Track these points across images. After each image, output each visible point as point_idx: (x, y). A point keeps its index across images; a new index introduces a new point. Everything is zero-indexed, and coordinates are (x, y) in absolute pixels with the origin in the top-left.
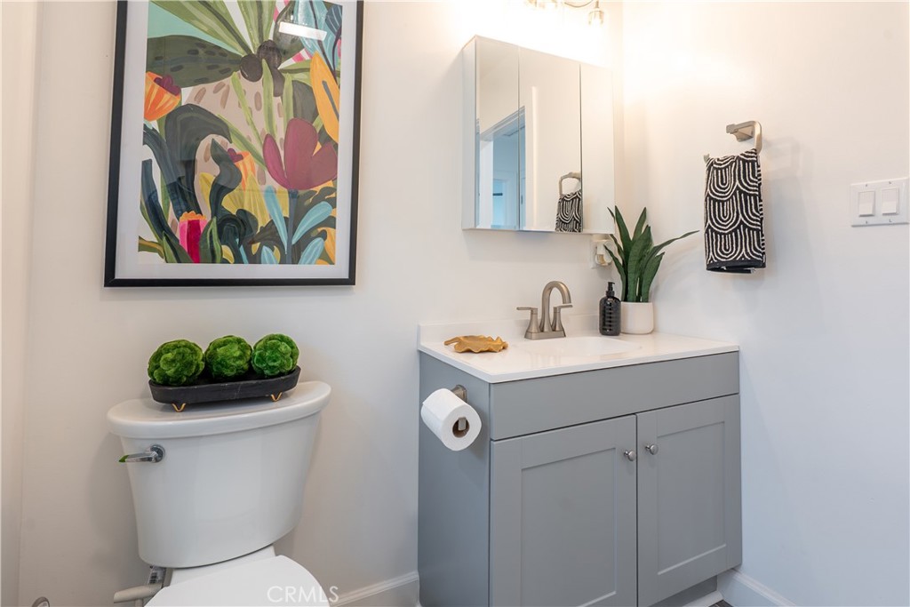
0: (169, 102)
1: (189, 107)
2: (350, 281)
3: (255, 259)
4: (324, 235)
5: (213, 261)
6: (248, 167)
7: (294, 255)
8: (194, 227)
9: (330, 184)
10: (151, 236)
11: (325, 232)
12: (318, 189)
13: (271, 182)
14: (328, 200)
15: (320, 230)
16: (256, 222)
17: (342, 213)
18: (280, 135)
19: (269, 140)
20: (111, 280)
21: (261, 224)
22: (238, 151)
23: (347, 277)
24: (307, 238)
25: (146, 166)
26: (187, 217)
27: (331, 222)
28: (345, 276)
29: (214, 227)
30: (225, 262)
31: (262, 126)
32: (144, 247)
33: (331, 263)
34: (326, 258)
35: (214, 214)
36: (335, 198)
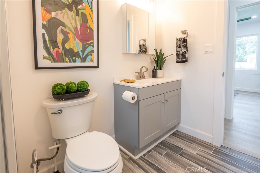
0: (48, 16)
1: (54, 18)
2: (98, 66)
3: (75, 61)
4: (91, 55)
5: (64, 62)
6: (71, 36)
7: (84, 60)
8: (58, 52)
9: (92, 41)
10: (46, 55)
11: (91, 54)
12: (89, 42)
13: (77, 40)
14: (92, 46)
15: (90, 53)
17: (95, 49)
18: (79, 27)
19: (76, 29)
20: (37, 68)
21: (75, 52)
22: (68, 31)
23: (97, 66)
24: (87, 56)
25: (44, 35)
26: (56, 50)
27: (92, 51)
28: (97, 65)
29: (63, 52)
30: (67, 62)
31: (74, 25)
32: (45, 58)
33: (93, 62)
34: (92, 61)
35: (63, 49)
36: (93, 45)
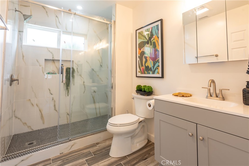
0: (140, 51)
1: (142, 51)
3: (149, 73)
4: (158, 69)
5: (145, 74)
6: (148, 59)
7: (154, 73)
8: (143, 68)
9: (158, 59)
10: (139, 71)
11: (158, 68)
12: (157, 60)
13: (151, 60)
14: (158, 62)
15: (157, 68)
16: (149, 67)
17: (160, 64)
18: (152, 52)
20: (137, 77)
21: (150, 68)
22: (147, 56)
23: (161, 77)
24: (155, 69)
25: (139, 61)
26: (143, 67)
27: (159, 66)
29: (145, 69)
30: (146, 74)
31: (149, 52)
32: (139, 72)
33: (159, 74)
34: (158, 73)
35: (145, 67)
36: (159, 61)
